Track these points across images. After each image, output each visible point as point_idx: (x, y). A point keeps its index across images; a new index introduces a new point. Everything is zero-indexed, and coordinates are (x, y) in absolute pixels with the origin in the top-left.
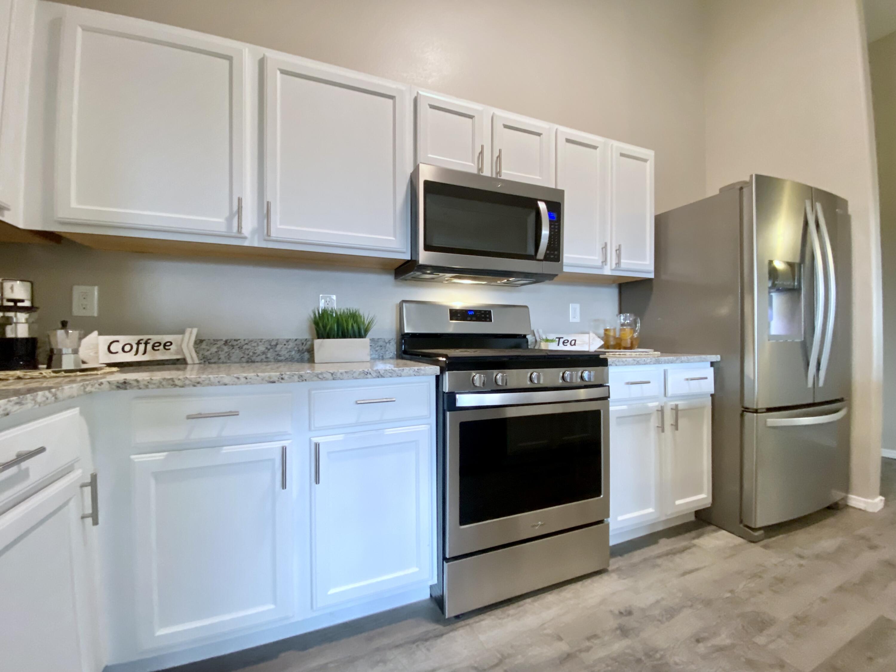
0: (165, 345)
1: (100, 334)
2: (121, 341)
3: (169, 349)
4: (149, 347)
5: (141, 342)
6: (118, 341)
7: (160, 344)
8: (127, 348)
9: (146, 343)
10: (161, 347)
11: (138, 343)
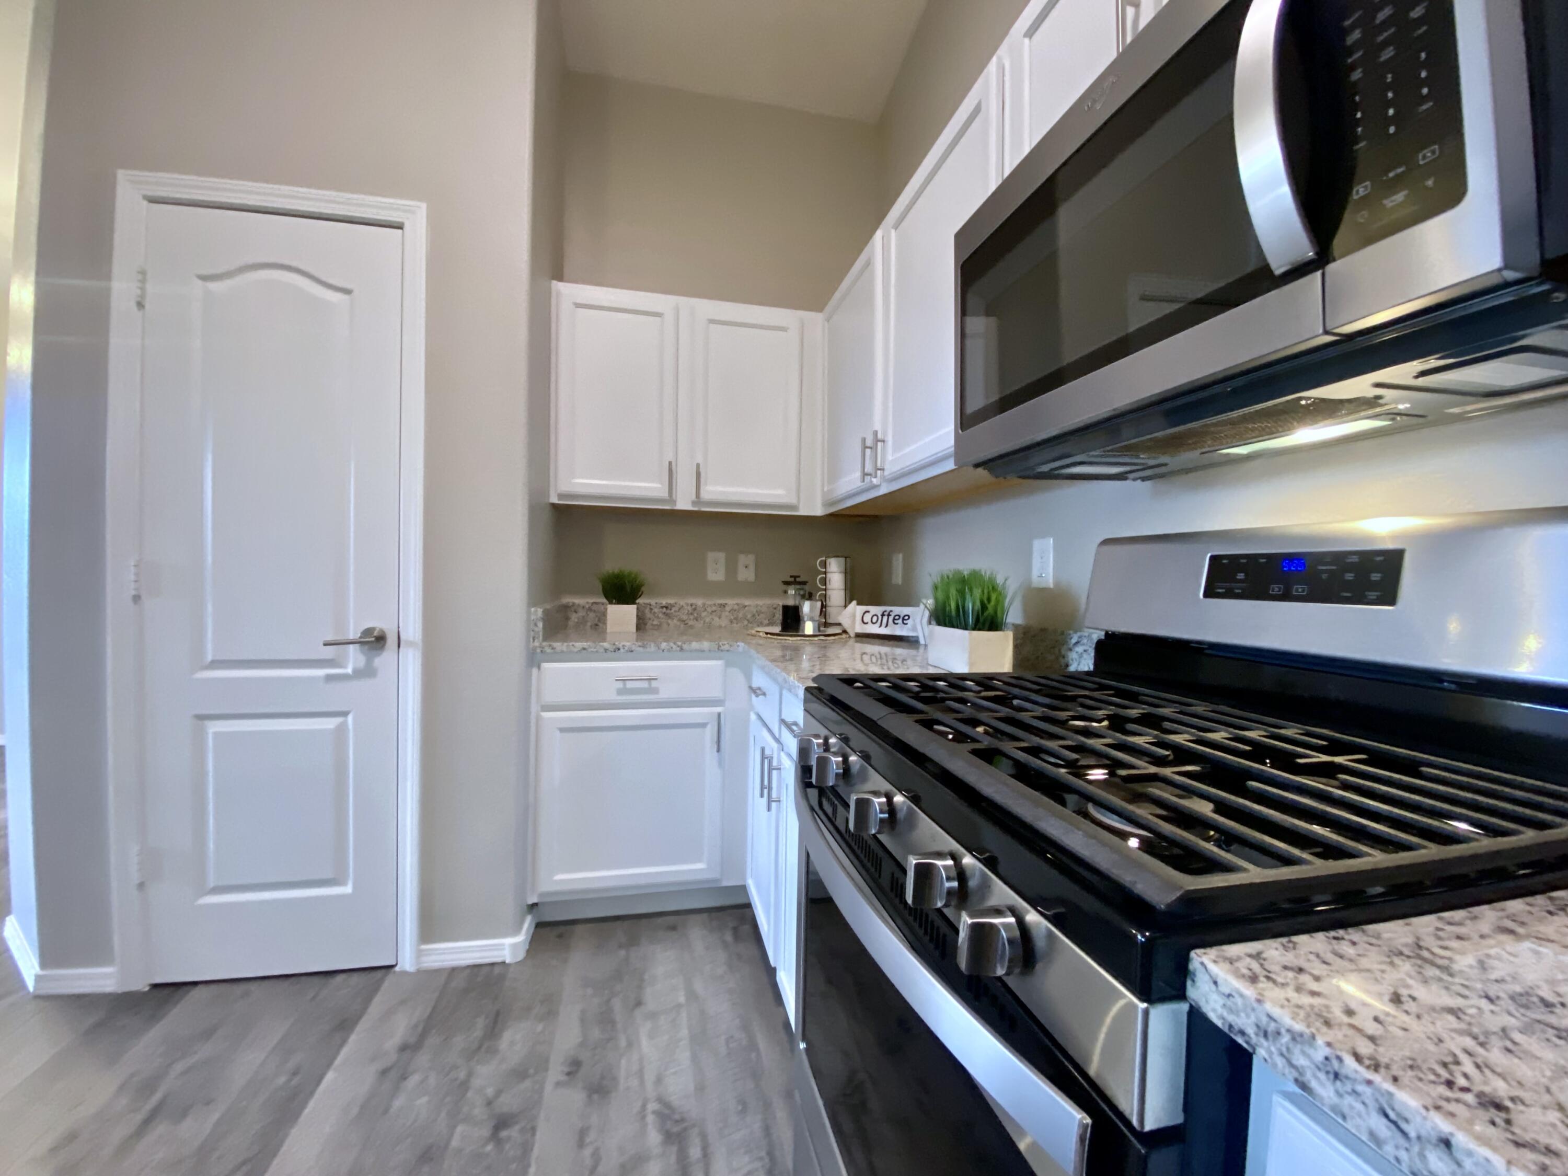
0: (903, 619)
1: (858, 604)
2: (871, 612)
3: (907, 624)
4: (891, 619)
5: (885, 613)
6: (868, 612)
7: (899, 616)
8: (875, 619)
9: (889, 615)
10: (900, 621)
11: (883, 615)
